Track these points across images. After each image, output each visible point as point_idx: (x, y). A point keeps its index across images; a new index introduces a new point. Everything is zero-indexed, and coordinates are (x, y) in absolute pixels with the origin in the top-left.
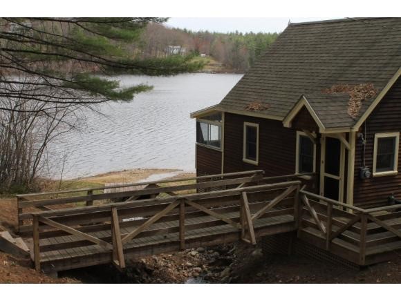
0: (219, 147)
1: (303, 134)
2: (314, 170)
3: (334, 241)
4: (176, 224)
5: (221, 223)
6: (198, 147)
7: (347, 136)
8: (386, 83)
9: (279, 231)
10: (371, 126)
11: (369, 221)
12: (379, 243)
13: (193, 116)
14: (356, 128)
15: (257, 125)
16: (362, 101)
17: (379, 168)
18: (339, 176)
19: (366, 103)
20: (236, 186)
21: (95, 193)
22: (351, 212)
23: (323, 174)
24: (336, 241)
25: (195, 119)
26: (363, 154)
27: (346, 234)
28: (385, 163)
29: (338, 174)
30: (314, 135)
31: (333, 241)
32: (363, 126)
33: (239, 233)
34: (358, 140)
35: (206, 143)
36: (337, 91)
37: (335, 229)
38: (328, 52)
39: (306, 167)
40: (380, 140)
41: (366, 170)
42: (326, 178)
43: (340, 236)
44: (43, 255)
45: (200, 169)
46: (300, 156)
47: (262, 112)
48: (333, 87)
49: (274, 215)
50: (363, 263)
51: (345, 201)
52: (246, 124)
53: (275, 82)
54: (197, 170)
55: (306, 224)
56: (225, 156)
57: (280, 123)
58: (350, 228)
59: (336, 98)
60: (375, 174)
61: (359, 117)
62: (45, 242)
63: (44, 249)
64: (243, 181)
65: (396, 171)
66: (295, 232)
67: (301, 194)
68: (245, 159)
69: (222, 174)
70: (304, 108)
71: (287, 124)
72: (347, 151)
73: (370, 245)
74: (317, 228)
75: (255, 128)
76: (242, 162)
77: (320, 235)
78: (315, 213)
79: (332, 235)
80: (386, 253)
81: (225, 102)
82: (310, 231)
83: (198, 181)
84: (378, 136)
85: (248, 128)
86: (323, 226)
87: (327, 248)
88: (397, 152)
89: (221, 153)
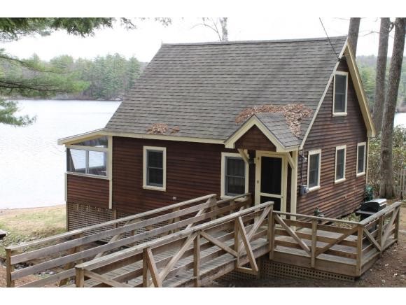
0: (103, 174)
1: (229, 155)
2: (247, 191)
3: (319, 257)
6: (69, 177)
7: (291, 155)
10: (306, 144)
13: (61, 142)
14: (302, 146)
15: (164, 149)
16: (299, 120)
17: (310, 184)
18: (280, 194)
23: (259, 193)
25: (64, 145)
31: (317, 257)
35: (83, 171)
36: (262, 111)
37: (321, 245)
38: (229, 73)
40: (311, 157)
42: (263, 198)
45: (72, 202)
46: (226, 178)
47: (172, 134)
52: (146, 148)
53: (175, 103)
54: (69, 203)
55: (276, 245)
56: (113, 184)
60: (309, 190)
65: (318, 186)
68: (145, 186)
70: (254, 127)
71: (231, 145)
72: (290, 169)
75: (161, 154)
76: (142, 189)
78: (293, 232)
81: (110, 126)
82: (285, 250)
84: (310, 153)
85: (150, 153)
86: (304, 243)
87: (313, 264)
88: (320, 168)
89: (108, 181)
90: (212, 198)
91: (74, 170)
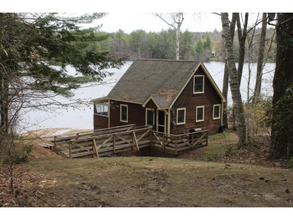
0: (107, 115)
1: (149, 109)
2: (154, 124)
4: (112, 144)
5: (127, 143)
6: (95, 116)
7: (167, 110)
8: (181, 89)
9: (145, 146)
10: (175, 106)
11: (178, 139)
12: (181, 147)
13: (92, 101)
14: (171, 107)
15: (127, 106)
17: (179, 122)
19: (173, 97)
20: (126, 130)
21: (80, 134)
22: (169, 136)
23: (157, 125)
24: (166, 148)
25: (93, 103)
26: (173, 116)
27: (170, 145)
28: (181, 120)
29: (164, 125)
30: (154, 109)
32: (173, 106)
33: (132, 147)
34: (171, 111)
35: (99, 113)
36: (162, 92)
37: (166, 144)
39: (150, 123)
40: (179, 111)
41: (174, 123)
42: (159, 127)
43: (168, 146)
44: (73, 155)
45: (96, 126)
46: (147, 118)
48: (160, 90)
49: (143, 140)
50: (176, 154)
51: (167, 133)
52: (121, 105)
54: (94, 127)
55: (154, 143)
56: (110, 119)
57: (141, 105)
58: (171, 142)
59: (162, 95)
60: (177, 124)
61: (171, 103)
62: (73, 151)
63: (73, 153)
64: (129, 128)
65: (185, 123)
66: (150, 146)
67: (152, 132)
68: (121, 120)
69: (109, 128)
70: (151, 100)
71: (144, 106)
72: (167, 116)
73: (178, 148)
74: (159, 144)
75: (126, 107)
77: (160, 146)
78: (158, 138)
79: (165, 146)
80: (183, 150)
81: (109, 95)
82: (156, 145)
83: (94, 132)
84: (178, 109)
85: (123, 107)
86: (161, 143)
87: (163, 150)
88: (185, 115)
89: (108, 118)
90: (134, 125)
91: (97, 113)
